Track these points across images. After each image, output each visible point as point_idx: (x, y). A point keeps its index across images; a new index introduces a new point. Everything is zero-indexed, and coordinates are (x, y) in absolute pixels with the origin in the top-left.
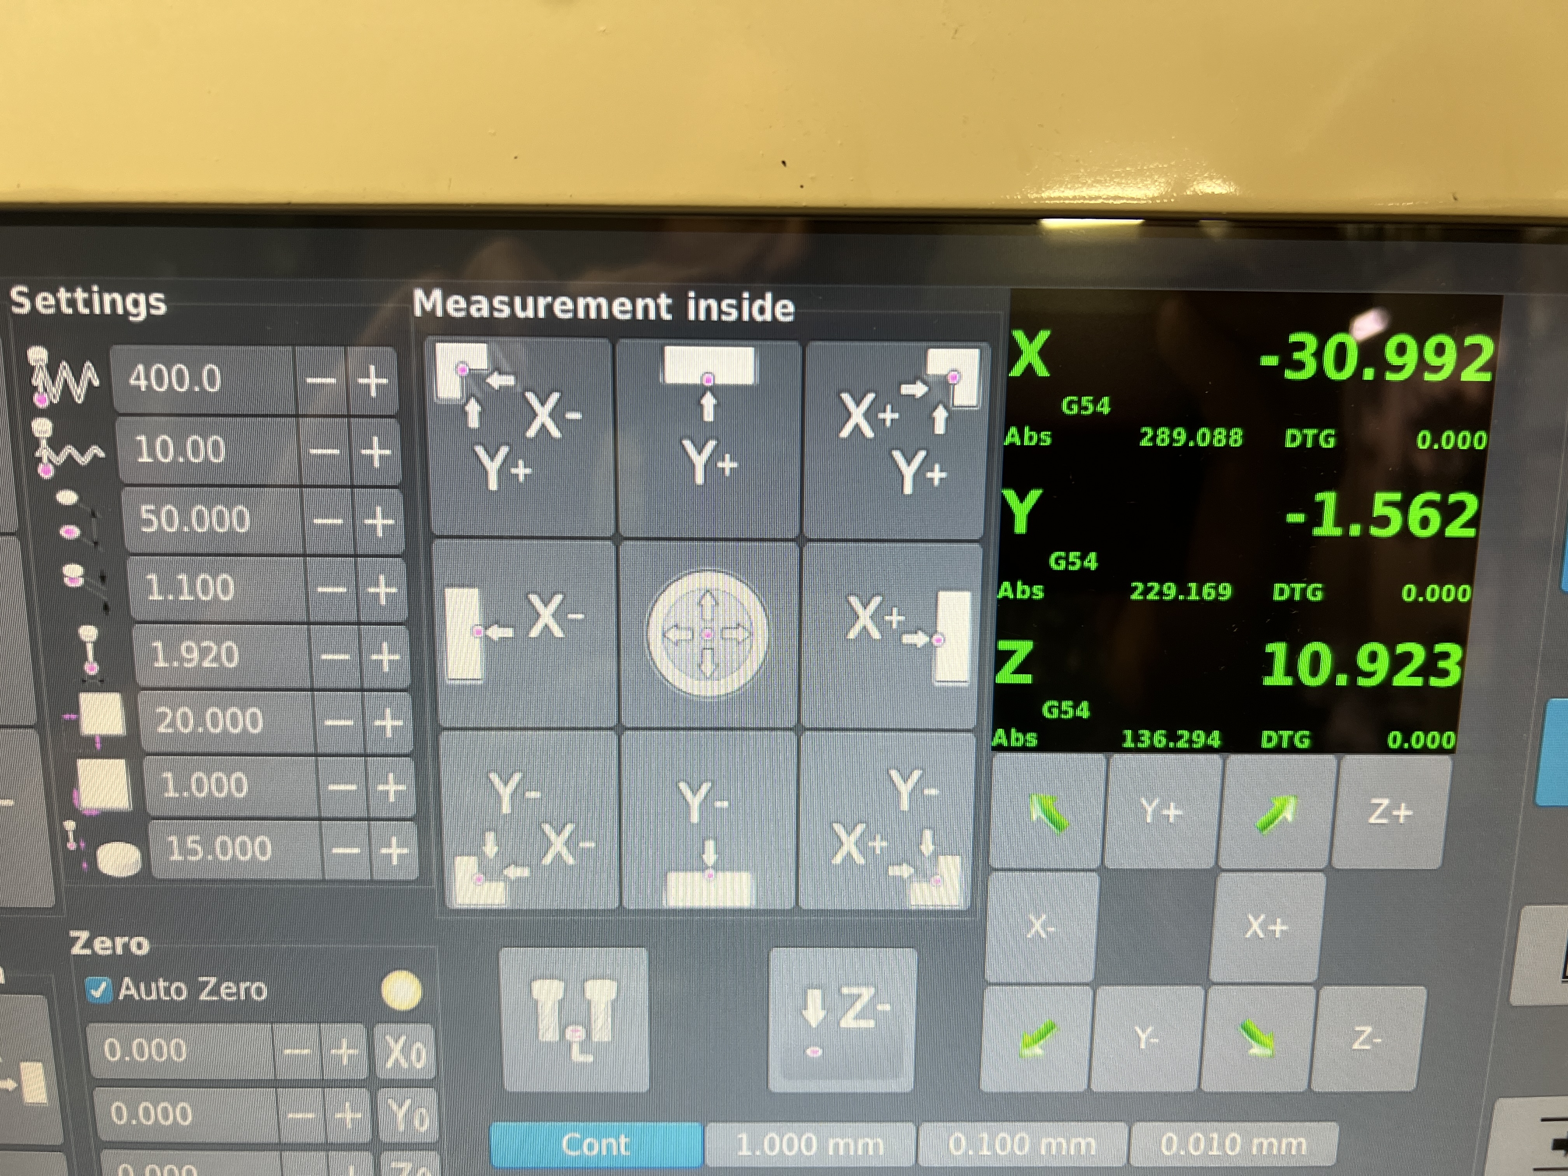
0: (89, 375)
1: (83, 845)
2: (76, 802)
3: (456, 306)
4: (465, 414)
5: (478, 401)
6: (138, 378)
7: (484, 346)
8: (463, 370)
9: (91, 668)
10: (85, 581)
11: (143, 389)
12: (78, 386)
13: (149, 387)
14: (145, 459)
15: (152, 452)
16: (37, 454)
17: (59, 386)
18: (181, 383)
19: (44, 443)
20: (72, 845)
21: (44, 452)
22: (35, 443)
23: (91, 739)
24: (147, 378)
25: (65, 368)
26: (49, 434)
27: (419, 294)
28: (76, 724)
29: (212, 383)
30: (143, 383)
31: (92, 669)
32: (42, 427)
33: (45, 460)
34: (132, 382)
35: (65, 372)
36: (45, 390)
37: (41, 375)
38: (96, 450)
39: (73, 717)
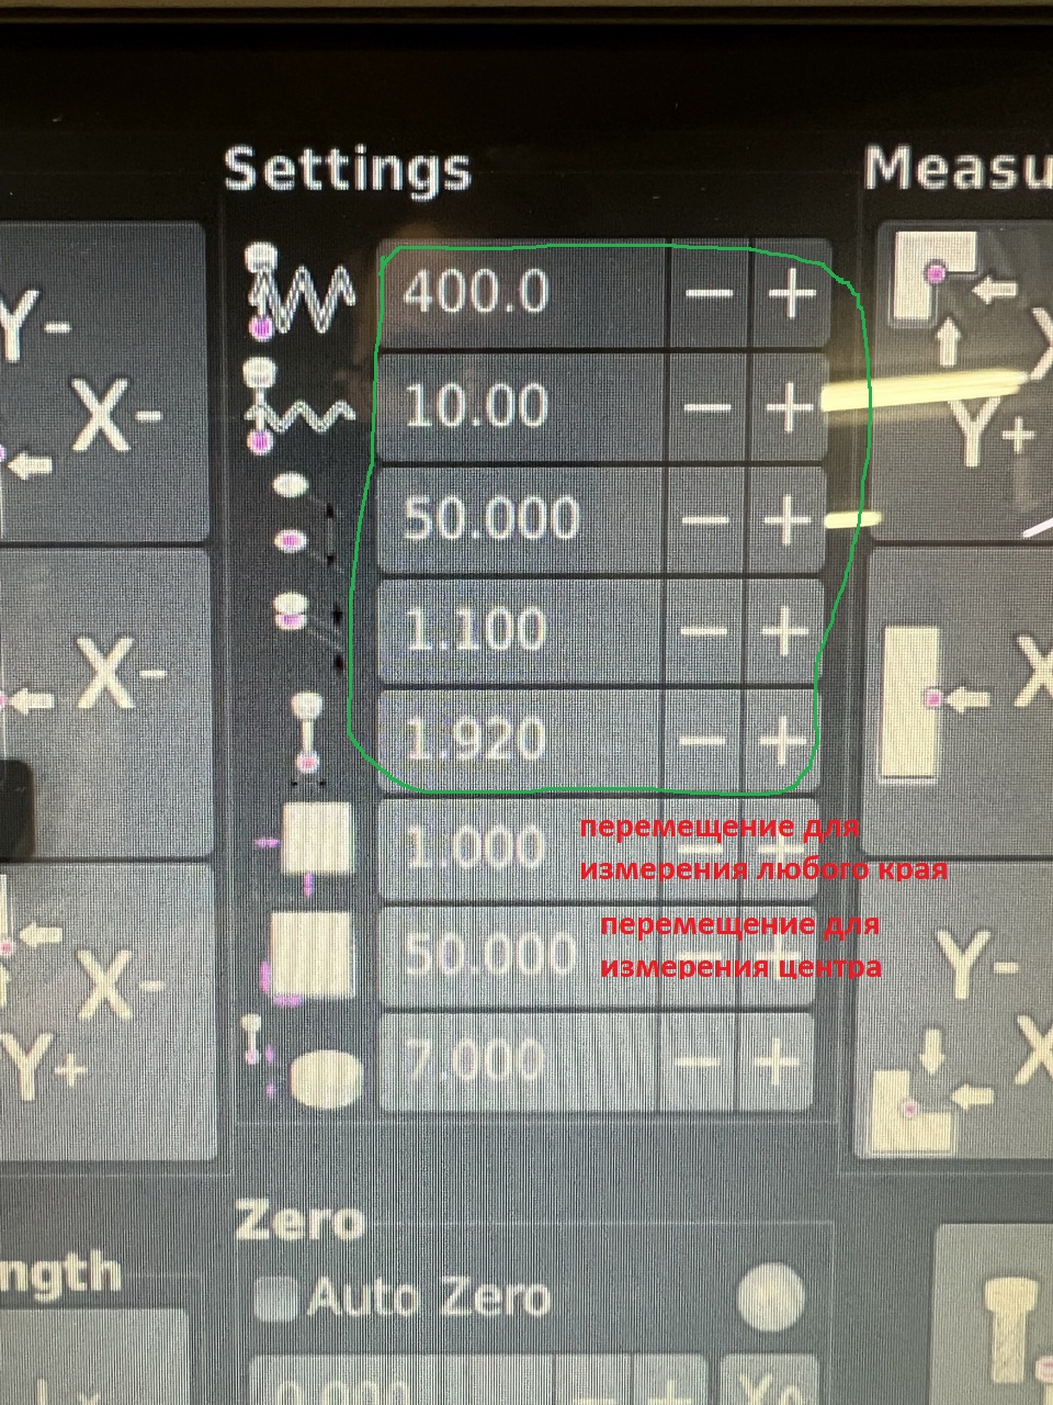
0: (341, 286)
1: (270, 1055)
2: (265, 985)
3: (930, 171)
4: (936, 344)
5: (958, 324)
6: (417, 292)
7: (972, 235)
8: (937, 274)
9: (308, 762)
10: (310, 623)
11: (424, 309)
12: (321, 307)
13: (434, 306)
14: (419, 421)
15: (431, 413)
16: (249, 416)
17: (291, 307)
18: (485, 299)
19: (260, 397)
20: (252, 1057)
21: (260, 413)
22: (247, 397)
23: (298, 880)
24: (433, 291)
25: (302, 276)
26: (270, 383)
27: (874, 154)
28: (276, 853)
29: (535, 300)
30: (425, 301)
31: (308, 764)
32: (260, 372)
33: (260, 425)
34: (408, 298)
35: (303, 283)
36: (269, 311)
37: (264, 288)
38: (343, 409)
39: (272, 842)
